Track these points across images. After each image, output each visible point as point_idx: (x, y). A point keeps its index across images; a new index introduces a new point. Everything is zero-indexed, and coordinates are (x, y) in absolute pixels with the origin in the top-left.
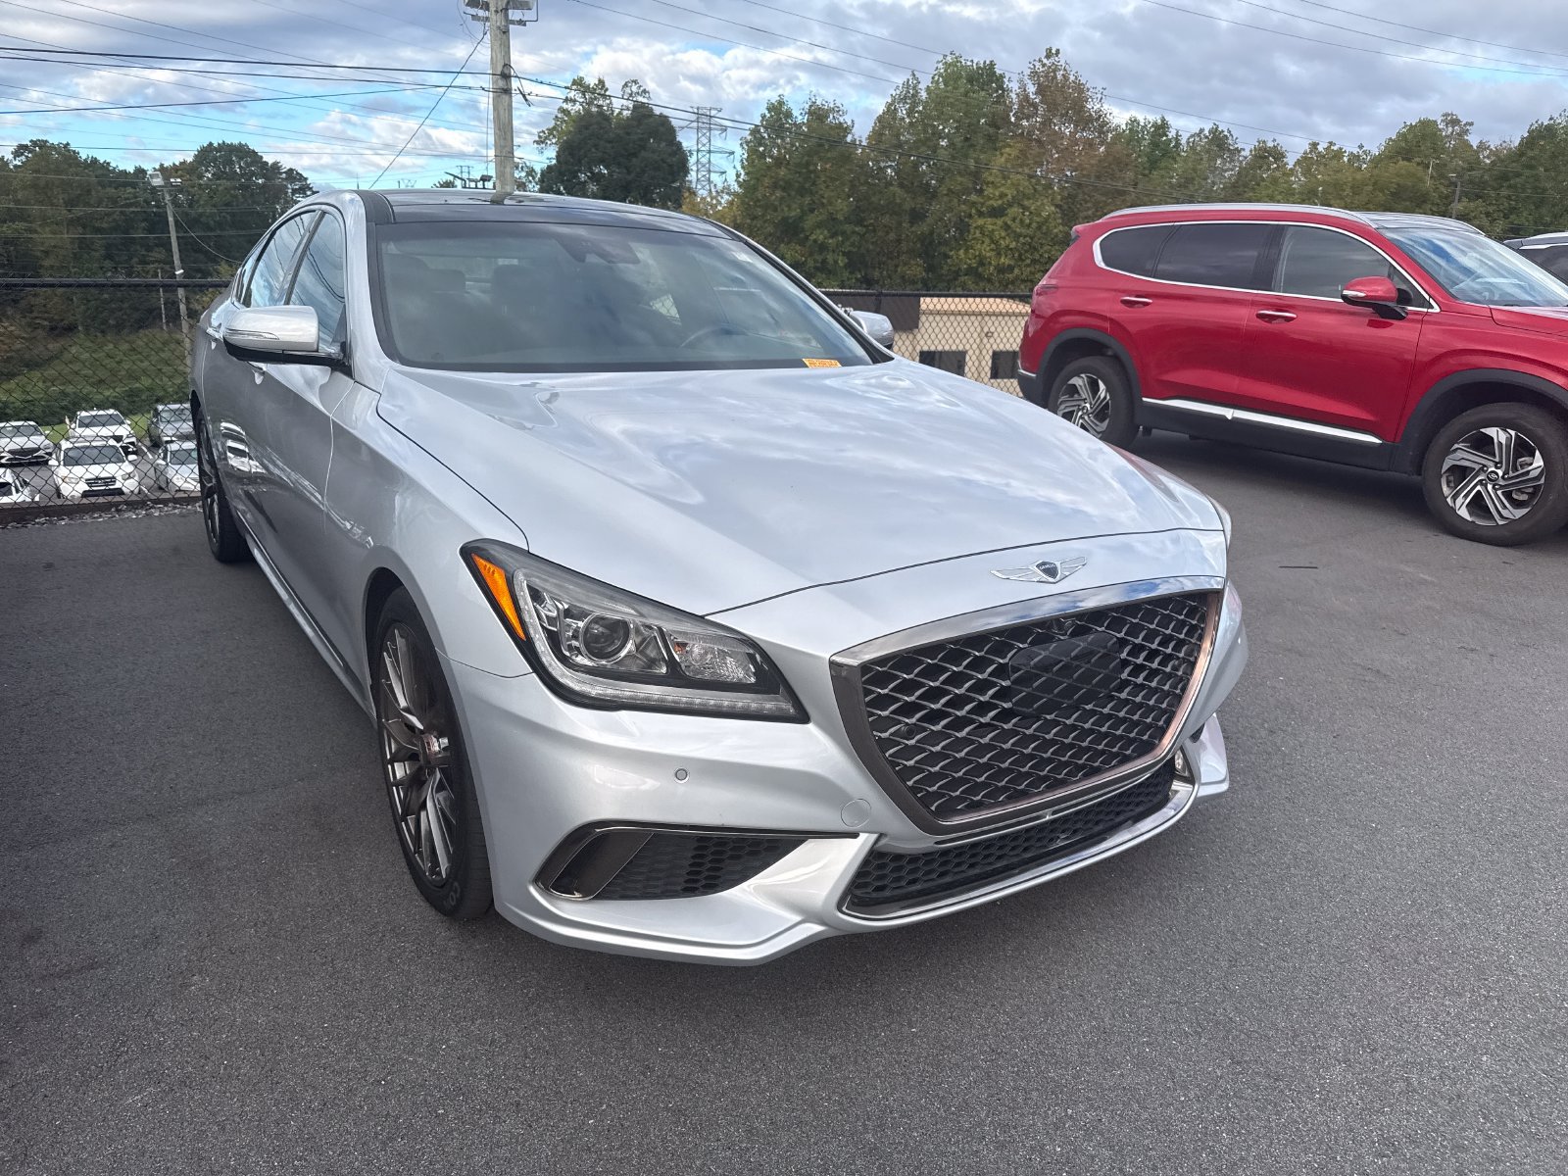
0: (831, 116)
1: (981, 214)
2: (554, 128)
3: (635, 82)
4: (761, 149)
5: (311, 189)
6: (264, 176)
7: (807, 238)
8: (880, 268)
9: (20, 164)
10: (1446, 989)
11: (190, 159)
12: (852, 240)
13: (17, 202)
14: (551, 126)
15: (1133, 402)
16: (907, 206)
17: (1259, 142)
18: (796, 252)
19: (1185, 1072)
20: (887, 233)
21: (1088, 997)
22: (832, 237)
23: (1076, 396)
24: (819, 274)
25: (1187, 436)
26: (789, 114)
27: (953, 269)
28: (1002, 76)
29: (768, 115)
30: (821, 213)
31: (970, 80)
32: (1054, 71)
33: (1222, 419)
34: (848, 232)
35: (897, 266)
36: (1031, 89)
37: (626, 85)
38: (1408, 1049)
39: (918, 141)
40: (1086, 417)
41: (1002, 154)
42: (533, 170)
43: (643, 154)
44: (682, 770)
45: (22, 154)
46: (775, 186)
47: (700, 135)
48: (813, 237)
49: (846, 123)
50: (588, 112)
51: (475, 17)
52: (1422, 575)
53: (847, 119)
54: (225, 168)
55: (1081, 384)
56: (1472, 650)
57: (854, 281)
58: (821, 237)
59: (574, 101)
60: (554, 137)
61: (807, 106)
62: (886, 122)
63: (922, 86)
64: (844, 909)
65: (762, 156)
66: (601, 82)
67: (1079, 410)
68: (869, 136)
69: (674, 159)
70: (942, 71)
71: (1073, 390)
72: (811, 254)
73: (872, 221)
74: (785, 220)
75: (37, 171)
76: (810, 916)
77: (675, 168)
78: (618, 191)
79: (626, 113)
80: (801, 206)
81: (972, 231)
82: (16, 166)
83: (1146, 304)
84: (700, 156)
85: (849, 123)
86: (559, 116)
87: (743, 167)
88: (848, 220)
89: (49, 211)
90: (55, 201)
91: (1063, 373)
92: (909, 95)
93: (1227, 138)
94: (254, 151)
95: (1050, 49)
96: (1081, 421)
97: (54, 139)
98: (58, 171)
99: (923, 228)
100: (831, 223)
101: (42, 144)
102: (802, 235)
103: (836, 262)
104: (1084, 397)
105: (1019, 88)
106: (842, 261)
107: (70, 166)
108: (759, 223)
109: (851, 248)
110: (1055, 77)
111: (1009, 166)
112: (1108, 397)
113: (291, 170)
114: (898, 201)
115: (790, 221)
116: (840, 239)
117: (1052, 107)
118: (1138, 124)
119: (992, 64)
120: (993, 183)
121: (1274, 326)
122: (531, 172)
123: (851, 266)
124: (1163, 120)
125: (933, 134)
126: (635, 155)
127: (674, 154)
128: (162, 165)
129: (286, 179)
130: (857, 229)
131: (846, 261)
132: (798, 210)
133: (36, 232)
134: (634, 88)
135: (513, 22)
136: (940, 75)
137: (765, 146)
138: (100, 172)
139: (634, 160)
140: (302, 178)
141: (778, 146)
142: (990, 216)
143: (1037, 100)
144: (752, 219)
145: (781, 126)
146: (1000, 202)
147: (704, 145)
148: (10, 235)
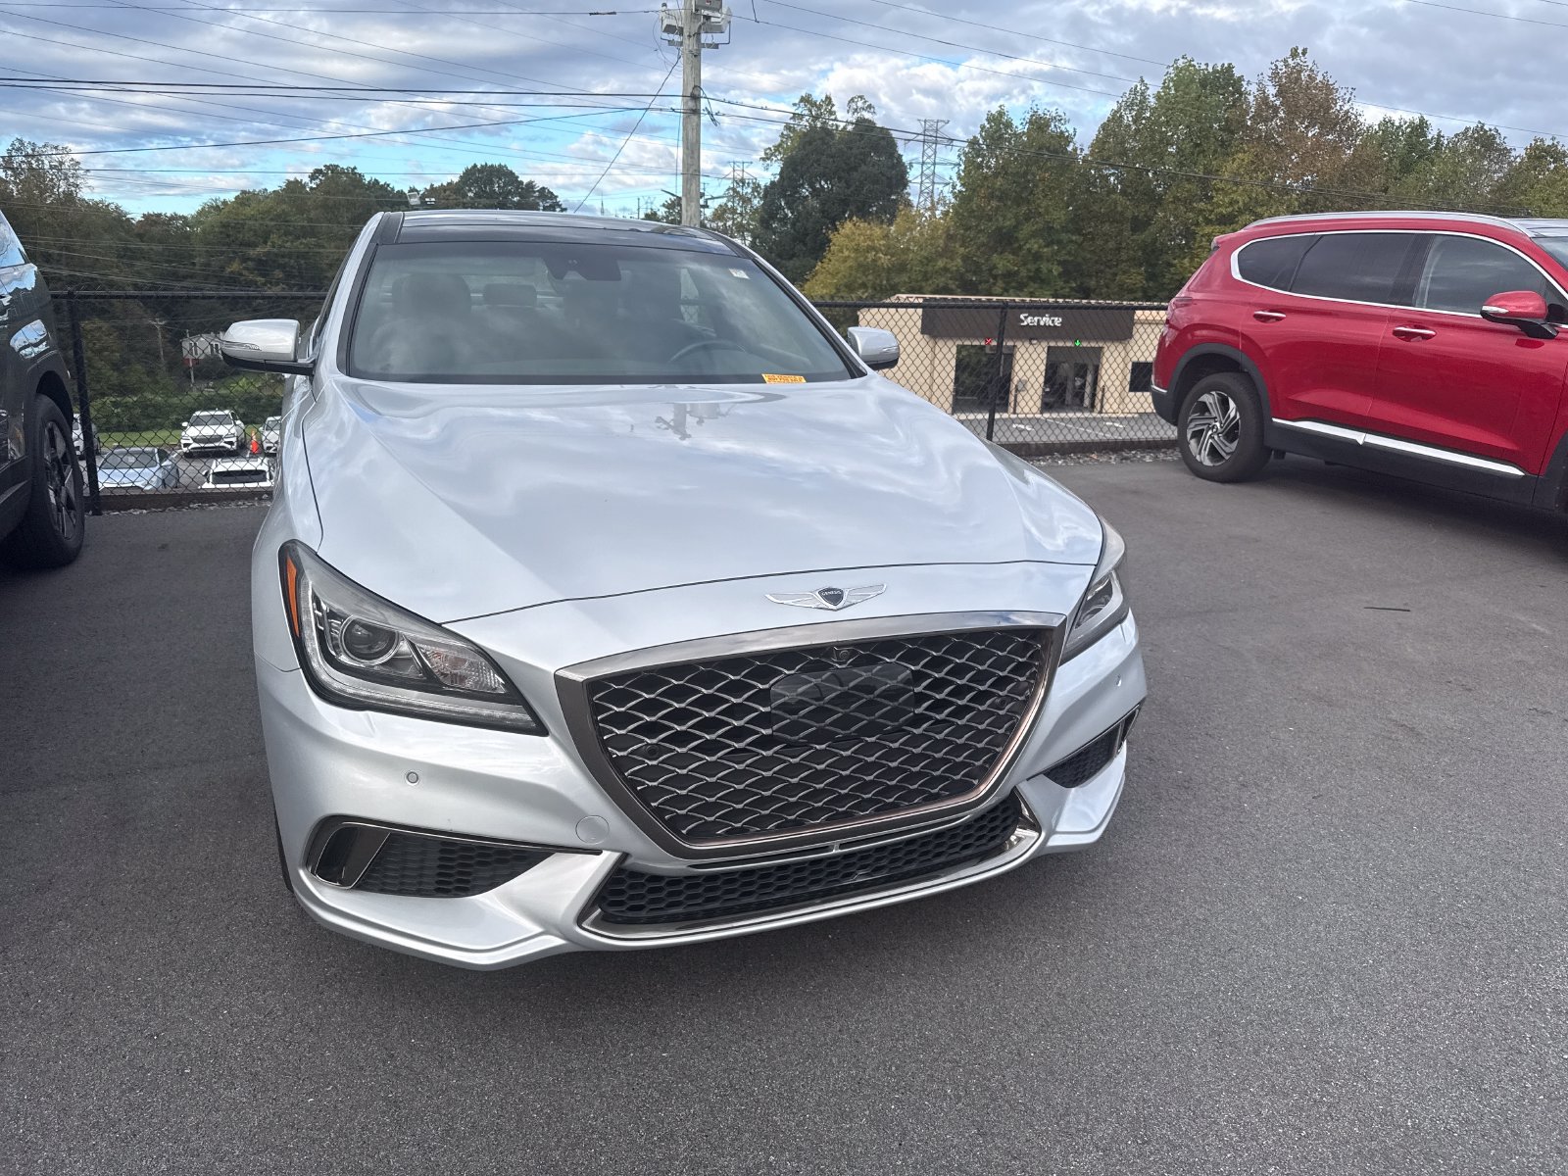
0: (1053, 126)
1: (1208, 222)
2: (780, 145)
3: (861, 97)
4: (980, 160)
5: (560, 206)
6: (520, 195)
7: (1020, 248)
8: (1097, 277)
9: (315, 186)
10: (1273, 1086)
11: (456, 179)
12: (1068, 248)
13: (310, 220)
14: (777, 143)
15: (1263, 422)
16: (1129, 214)
17: (1536, 141)
18: (1009, 262)
19: (919, 1135)
20: (1107, 241)
21: (864, 1044)
22: (1047, 246)
23: (1207, 414)
24: (1032, 284)
25: (1322, 461)
26: (1009, 125)
27: (1177, 277)
28: (1241, 78)
29: (988, 126)
30: (1037, 223)
31: (1203, 83)
32: (1300, 72)
33: (1353, 443)
34: (1065, 241)
35: (1116, 275)
36: (1271, 91)
37: (852, 100)
38: (1187, 1146)
39: (1144, 148)
40: (1216, 437)
41: (1234, 160)
42: (759, 186)
43: (863, 168)
44: (413, 773)
45: (317, 178)
46: (991, 196)
47: (926, 147)
48: (1028, 246)
49: (1067, 131)
50: (813, 128)
51: (671, 43)
52: (1534, 626)
53: (1069, 128)
54: (485, 187)
55: (1212, 401)
56: (1544, 713)
57: (1067, 290)
58: (1036, 246)
59: (801, 116)
60: (780, 153)
61: (1028, 116)
62: (1112, 128)
63: (1151, 92)
64: (584, 925)
65: (980, 166)
66: (828, 99)
67: (1209, 429)
68: (1092, 144)
69: (894, 172)
70: (1173, 75)
71: (1204, 408)
72: (1025, 264)
73: (1091, 230)
74: (999, 229)
75: (328, 193)
76: (549, 927)
77: (894, 181)
78: (836, 205)
79: (850, 128)
80: (1016, 216)
81: (1199, 239)
82: (311, 188)
83: (1278, 319)
84: (924, 168)
85: (1071, 132)
86: (785, 133)
87: (959, 178)
88: (1065, 230)
89: (335, 227)
90: (340, 219)
91: (1194, 390)
92: (1137, 101)
93: (1495, 138)
94: (511, 172)
95: (1296, 50)
96: (1210, 441)
97: (344, 164)
98: (343, 193)
99: (1142, 237)
100: (1048, 233)
101: (333, 168)
102: (1016, 245)
103: (1050, 271)
104: (1214, 415)
105: (1258, 91)
106: (1056, 270)
107: (355, 187)
108: (972, 234)
109: (1067, 257)
110: (1298, 79)
111: (1242, 171)
112: (1238, 417)
113: (543, 188)
114: (1119, 209)
115: (1004, 230)
116: (1056, 248)
117: (1293, 111)
118: (1393, 124)
119: (1230, 67)
120: (1223, 189)
121: (1415, 344)
122: (756, 187)
123: (1066, 275)
124: (1422, 120)
125: (1161, 141)
126: (855, 169)
127: (893, 167)
128: (432, 185)
129: (539, 197)
130: (1074, 238)
131: (1061, 270)
132: (1013, 220)
133: (324, 247)
134: (860, 104)
135: (703, 46)
136: (1172, 80)
137: (984, 156)
138: (380, 193)
139: (855, 174)
140: (553, 196)
141: (997, 157)
142: (1219, 224)
143: (1278, 103)
144: (966, 230)
145: (1001, 137)
146: (1230, 209)
147: (929, 157)
148: (302, 249)
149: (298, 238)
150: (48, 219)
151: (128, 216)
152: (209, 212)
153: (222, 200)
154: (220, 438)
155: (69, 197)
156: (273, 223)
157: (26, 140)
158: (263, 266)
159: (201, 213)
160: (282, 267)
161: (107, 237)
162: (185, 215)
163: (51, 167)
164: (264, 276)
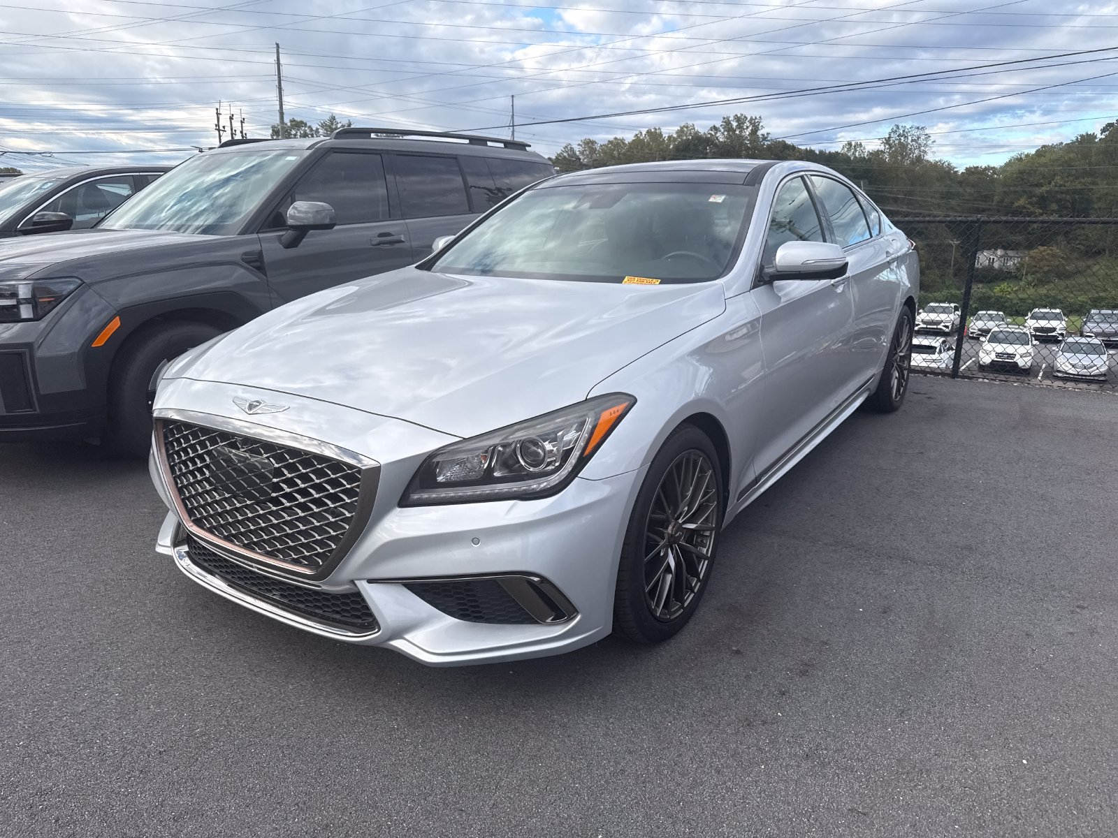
9: (1103, 137)
13: (1091, 164)
75: (1113, 142)
82: (1100, 139)
148: (1079, 187)
149: (1077, 178)
150: (904, 176)
151: (955, 170)
152: (1014, 163)
153: (1026, 153)
154: (938, 323)
155: (919, 159)
156: (1059, 168)
157: (900, 125)
158: (1043, 201)
159: (1007, 165)
160: (1058, 201)
161: (937, 184)
162: (996, 166)
163: (912, 141)
164: (1041, 208)
